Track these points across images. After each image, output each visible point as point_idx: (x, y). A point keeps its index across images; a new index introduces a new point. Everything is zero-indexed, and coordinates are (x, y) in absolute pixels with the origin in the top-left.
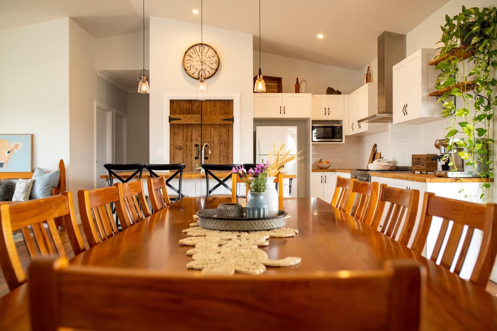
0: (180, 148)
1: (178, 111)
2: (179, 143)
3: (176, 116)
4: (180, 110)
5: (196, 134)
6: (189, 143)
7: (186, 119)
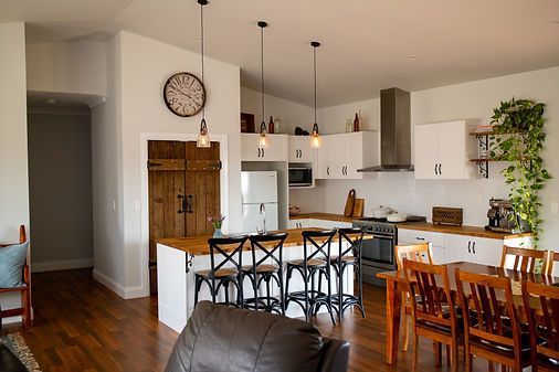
0: (160, 201)
1: (157, 155)
2: (159, 195)
3: (157, 161)
4: (160, 153)
5: (179, 184)
6: (170, 194)
7: (167, 165)
